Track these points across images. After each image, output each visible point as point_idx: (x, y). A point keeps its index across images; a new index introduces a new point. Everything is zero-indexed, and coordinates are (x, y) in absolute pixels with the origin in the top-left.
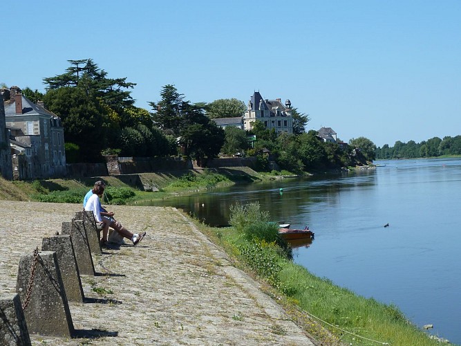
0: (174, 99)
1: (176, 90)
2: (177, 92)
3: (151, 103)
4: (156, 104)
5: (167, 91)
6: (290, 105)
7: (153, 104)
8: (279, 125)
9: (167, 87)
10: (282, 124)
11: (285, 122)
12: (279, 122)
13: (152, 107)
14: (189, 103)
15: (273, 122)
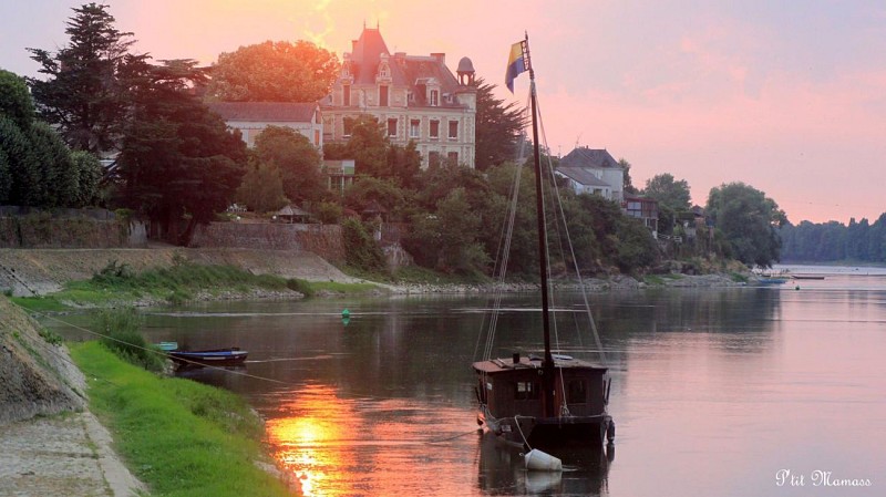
0: (104, 44)
1: (112, 20)
2: (114, 26)
3: (39, 52)
4: (52, 55)
5: (85, 21)
6: (471, 73)
7: (41, 56)
8: (434, 132)
9: (86, 9)
10: (443, 129)
11: (453, 125)
12: (434, 124)
13: (40, 65)
14: (148, 61)
15: (415, 123)
